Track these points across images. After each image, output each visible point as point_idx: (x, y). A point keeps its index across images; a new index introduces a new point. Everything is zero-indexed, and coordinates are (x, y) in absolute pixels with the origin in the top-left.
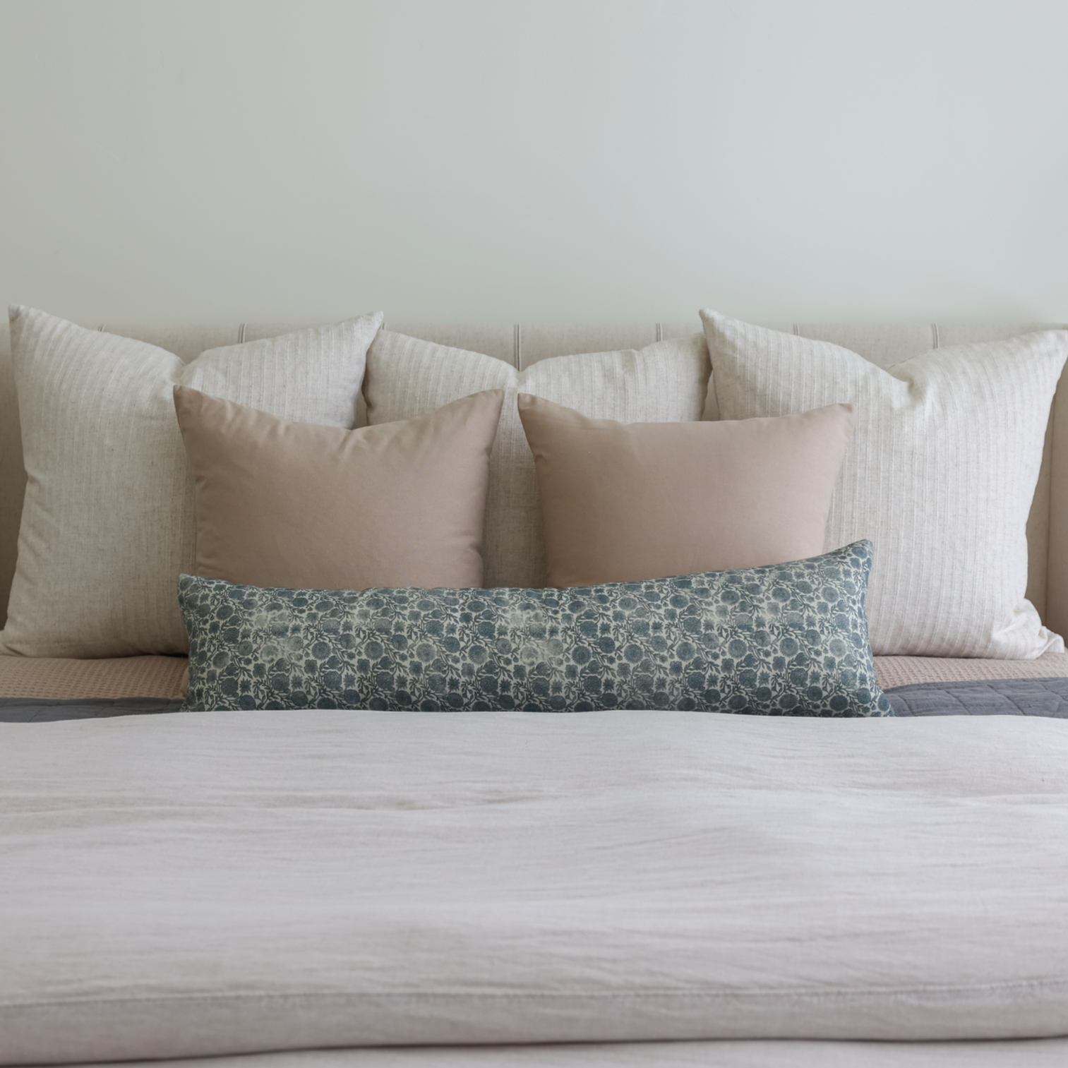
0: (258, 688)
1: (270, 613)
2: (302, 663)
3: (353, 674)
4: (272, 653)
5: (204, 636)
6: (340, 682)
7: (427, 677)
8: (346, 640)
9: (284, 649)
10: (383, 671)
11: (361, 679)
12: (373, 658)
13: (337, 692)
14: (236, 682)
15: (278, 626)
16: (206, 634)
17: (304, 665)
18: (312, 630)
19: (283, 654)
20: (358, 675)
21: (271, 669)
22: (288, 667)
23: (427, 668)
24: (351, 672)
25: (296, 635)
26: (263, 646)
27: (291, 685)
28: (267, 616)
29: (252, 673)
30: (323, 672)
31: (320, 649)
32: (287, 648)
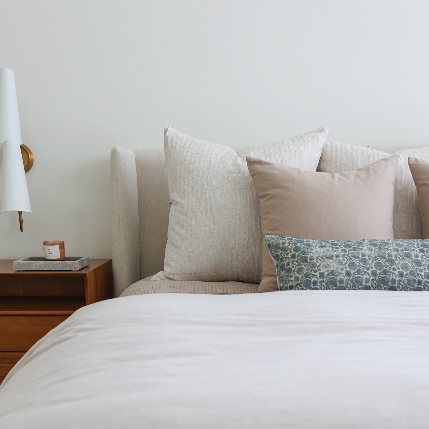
0: (322, 284)
1: (321, 249)
2: (344, 272)
3: (369, 277)
4: (328, 267)
5: (288, 261)
6: (362, 281)
7: (406, 279)
8: (364, 261)
9: (333, 265)
10: (384, 276)
11: (373, 280)
12: (379, 270)
13: (361, 286)
14: (310, 281)
15: (327, 254)
16: (289, 259)
17: (345, 273)
18: (346, 256)
19: (333, 268)
20: (371, 278)
21: (328, 275)
22: (337, 274)
23: (407, 274)
24: (368, 277)
25: (338, 259)
26: (322, 264)
27: (338, 283)
28: (320, 250)
29: (318, 277)
30: (355, 276)
31: (352, 265)
32: (335, 265)
